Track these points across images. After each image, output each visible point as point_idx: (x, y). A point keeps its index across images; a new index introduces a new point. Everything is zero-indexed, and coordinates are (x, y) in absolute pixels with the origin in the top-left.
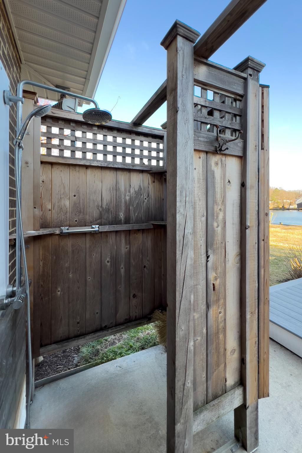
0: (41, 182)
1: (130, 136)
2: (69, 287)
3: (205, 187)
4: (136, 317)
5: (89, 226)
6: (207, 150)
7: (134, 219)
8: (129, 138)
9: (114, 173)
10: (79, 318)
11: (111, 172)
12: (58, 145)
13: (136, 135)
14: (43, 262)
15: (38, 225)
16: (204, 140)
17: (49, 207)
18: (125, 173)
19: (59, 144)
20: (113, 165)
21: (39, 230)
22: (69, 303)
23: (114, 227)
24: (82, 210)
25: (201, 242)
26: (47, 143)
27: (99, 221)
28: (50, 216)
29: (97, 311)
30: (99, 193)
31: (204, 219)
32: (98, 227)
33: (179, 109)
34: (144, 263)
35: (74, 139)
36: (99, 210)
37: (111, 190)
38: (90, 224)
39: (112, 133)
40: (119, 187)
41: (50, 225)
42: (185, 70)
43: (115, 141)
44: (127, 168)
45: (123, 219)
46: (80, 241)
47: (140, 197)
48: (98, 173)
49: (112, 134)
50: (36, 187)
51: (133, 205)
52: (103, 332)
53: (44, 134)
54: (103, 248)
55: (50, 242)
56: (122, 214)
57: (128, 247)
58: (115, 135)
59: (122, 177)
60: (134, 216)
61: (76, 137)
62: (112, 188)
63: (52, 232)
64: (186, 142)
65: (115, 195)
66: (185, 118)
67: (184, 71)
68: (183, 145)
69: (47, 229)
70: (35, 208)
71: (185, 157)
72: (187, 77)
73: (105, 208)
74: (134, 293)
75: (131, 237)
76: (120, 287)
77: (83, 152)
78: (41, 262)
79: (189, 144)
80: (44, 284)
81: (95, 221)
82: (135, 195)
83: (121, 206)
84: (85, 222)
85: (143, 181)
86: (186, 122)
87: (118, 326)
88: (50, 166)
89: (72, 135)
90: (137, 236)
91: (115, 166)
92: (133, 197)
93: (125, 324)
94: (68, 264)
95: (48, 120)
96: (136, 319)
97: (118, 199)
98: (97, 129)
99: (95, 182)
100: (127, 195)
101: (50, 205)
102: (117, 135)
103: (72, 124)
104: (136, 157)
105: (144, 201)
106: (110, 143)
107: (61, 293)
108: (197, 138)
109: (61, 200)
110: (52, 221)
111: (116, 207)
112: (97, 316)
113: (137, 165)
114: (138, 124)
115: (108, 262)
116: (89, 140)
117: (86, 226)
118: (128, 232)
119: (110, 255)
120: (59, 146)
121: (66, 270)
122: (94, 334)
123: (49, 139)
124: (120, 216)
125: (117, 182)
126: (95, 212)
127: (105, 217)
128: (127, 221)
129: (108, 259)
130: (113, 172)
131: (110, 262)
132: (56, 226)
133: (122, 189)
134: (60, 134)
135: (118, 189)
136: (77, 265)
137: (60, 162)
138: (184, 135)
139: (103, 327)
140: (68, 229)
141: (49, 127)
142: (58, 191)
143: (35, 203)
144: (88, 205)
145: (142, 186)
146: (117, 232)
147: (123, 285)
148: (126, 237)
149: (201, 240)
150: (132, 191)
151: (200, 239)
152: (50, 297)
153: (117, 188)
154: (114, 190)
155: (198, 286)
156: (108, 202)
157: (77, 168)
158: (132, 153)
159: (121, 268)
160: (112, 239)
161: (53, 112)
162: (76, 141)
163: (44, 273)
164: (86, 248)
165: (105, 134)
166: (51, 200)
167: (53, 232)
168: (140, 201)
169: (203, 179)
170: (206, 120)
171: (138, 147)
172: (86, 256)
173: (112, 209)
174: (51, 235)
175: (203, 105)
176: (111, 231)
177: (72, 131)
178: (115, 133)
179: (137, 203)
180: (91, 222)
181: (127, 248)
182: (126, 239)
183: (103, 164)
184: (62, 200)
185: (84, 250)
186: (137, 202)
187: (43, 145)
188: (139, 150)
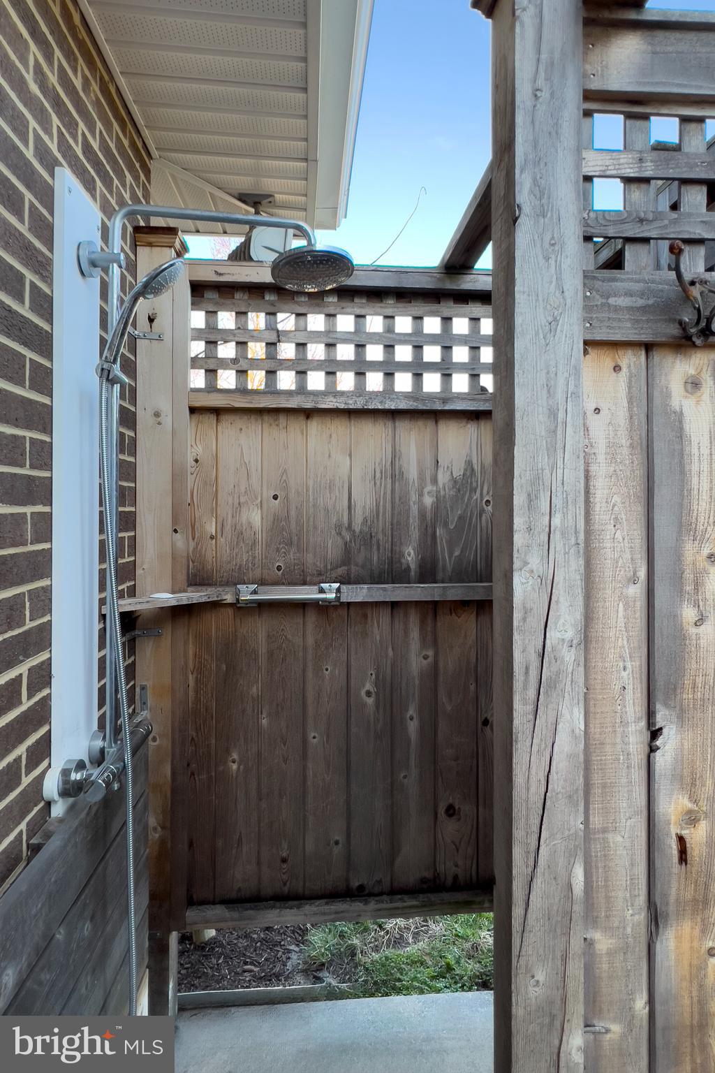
0: (191, 462)
1: (435, 307)
2: (259, 754)
3: (640, 472)
4: (456, 877)
5: (315, 584)
6: (645, 337)
7: (449, 568)
8: (433, 314)
9: (385, 425)
10: (286, 848)
11: (377, 426)
12: (231, 359)
13: (455, 303)
14: (197, 678)
15: (182, 577)
16: (629, 304)
17: (211, 528)
18: (420, 423)
19: (236, 355)
20: (381, 402)
21: (185, 591)
22: (261, 799)
23: (384, 590)
24: (295, 539)
25: (624, 674)
26: (206, 357)
27: (341, 571)
28: (214, 552)
29: (337, 838)
30: (343, 487)
31: (639, 591)
32: (338, 590)
33: (520, 210)
34: (484, 710)
35: (273, 338)
36: (343, 538)
37: (376, 478)
38: (318, 578)
39: (381, 307)
40: (400, 468)
41: (213, 578)
42: (546, 71)
43: (390, 329)
44: (425, 408)
45: (413, 566)
46: (290, 627)
47: (470, 498)
48: (339, 429)
49: (379, 310)
50: (178, 477)
51: (446, 525)
52: (353, 904)
53: (198, 334)
54: (353, 653)
55: (214, 624)
56: (412, 552)
57: (430, 653)
58: (391, 310)
59: (412, 438)
60: (450, 557)
61: (278, 331)
62: (382, 473)
63: (216, 599)
64: (550, 319)
65: (389, 492)
66: (547, 237)
67: (542, 74)
68: (537, 334)
69: (204, 588)
70: (176, 531)
71: (548, 373)
72: (552, 94)
73: (361, 532)
74: (451, 801)
75: (439, 624)
76: (405, 777)
77: (298, 372)
78: (190, 675)
79: (563, 325)
80: (197, 736)
81: (331, 570)
82: (451, 493)
83: (407, 525)
84: (303, 571)
85: (479, 446)
86: (550, 250)
87: (400, 896)
88: (213, 418)
89: (269, 326)
90: (459, 620)
91: (387, 407)
92: (444, 497)
93: (421, 895)
94: (258, 689)
95: (209, 295)
96: (456, 886)
97: (399, 503)
98: (335, 299)
99: (329, 456)
100: (426, 491)
101: (214, 523)
102: (395, 309)
103: (267, 297)
104: (456, 372)
105: (482, 511)
106: (374, 338)
107: (239, 768)
108: (599, 301)
109: (240, 511)
110: (219, 567)
111: (392, 529)
112: (337, 850)
113: (460, 397)
114: (458, 266)
115: (368, 694)
116: (316, 336)
117: (304, 583)
118: (431, 609)
119: (374, 675)
120: (235, 361)
121: (253, 706)
122: (327, 904)
123: (212, 346)
124: (403, 555)
125: (395, 455)
126: (330, 545)
127: (360, 558)
128: (428, 573)
129: (368, 686)
130: (382, 424)
131: (373, 695)
132: (228, 582)
133: (412, 473)
134: (239, 328)
135: (397, 473)
136: (282, 693)
137: (237, 405)
138: (540, 298)
139: (354, 887)
140: (255, 592)
141: (211, 314)
142: (232, 486)
143: (175, 519)
144: (311, 523)
145: (475, 461)
146: (394, 605)
147: (414, 772)
148: (423, 622)
149: (625, 669)
150: (443, 478)
151: (621, 664)
152: (213, 774)
153: (395, 473)
154: (386, 478)
155: (610, 836)
156: (367, 514)
157: (282, 419)
158: (443, 360)
159: (408, 716)
160: (380, 627)
161: (219, 272)
162: (279, 341)
163: (199, 706)
164: (305, 649)
165: (359, 312)
166: (214, 511)
167: (217, 597)
168: (469, 510)
169: (632, 446)
170: (646, 227)
171: (462, 340)
172: (304, 671)
173: (381, 536)
174: (216, 605)
175: (632, 175)
176: (376, 602)
177: (268, 316)
178: (390, 305)
179: (460, 518)
180: (320, 574)
181: (428, 657)
182: (422, 628)
183: (351, 402)
184: (244, 510)
185: (301, 654)
186: (459, 512)
187: (195, 362)
188: (466, 349)
